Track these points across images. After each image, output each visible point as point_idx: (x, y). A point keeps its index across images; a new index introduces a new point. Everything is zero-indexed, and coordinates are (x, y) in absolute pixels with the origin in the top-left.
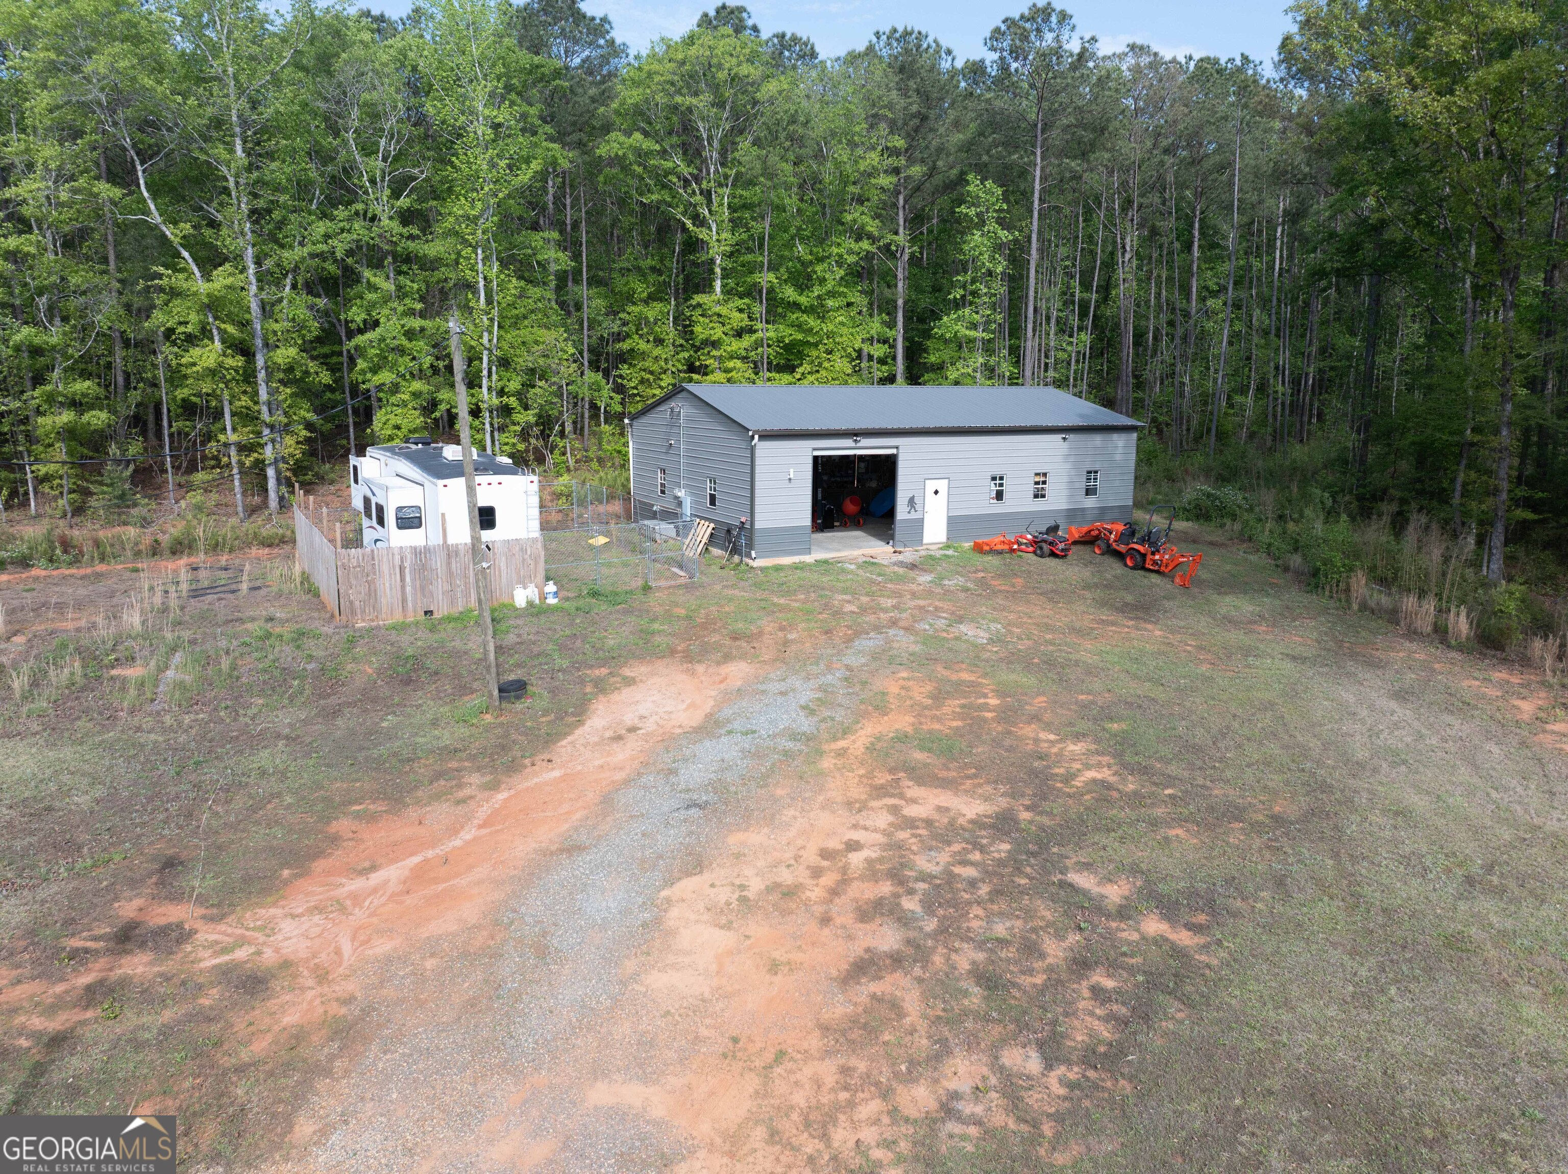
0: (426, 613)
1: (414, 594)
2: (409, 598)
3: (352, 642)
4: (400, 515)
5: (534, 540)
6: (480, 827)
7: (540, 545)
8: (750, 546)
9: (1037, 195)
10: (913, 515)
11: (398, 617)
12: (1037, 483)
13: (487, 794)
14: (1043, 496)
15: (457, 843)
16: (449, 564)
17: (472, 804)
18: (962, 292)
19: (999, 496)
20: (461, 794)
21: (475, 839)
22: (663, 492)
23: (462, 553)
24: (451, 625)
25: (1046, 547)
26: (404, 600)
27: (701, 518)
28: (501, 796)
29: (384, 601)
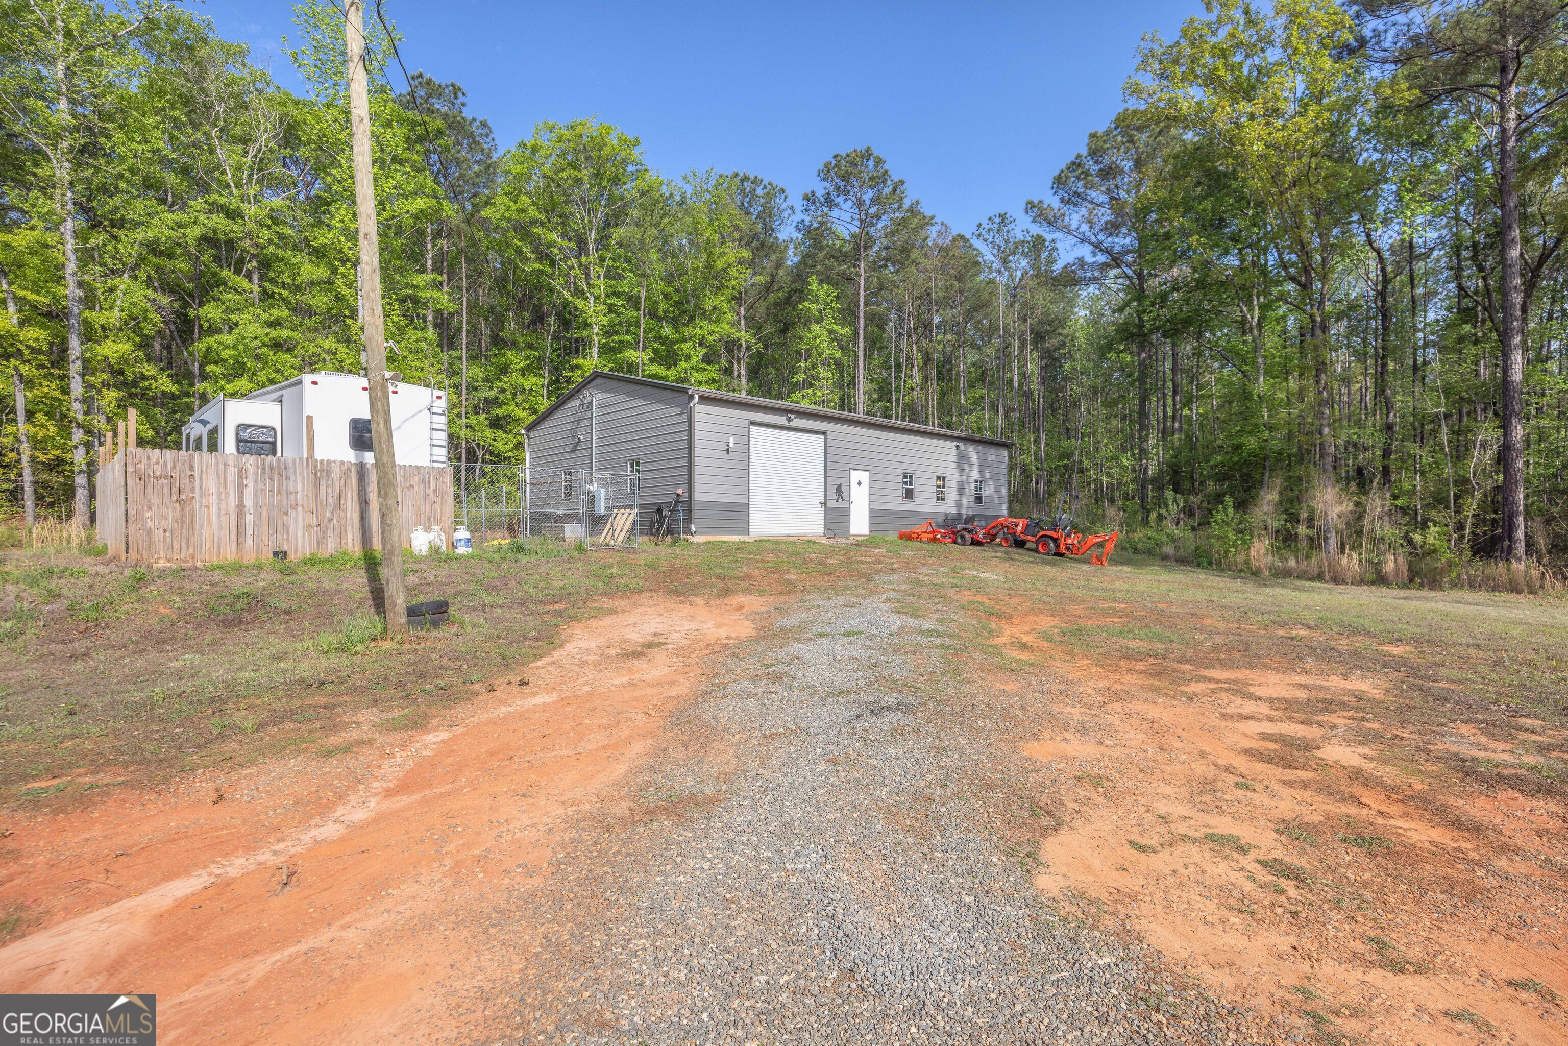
0: (276, 554)
1: (257, 525)
2: (250, 530)
3: (140, 580)
4: (244, 435)
5: (441, 471)
6: (389, 793)
7: (448, 478)
8: (689, 520)
9: (862, 299)
10: (841, 504)
11: (230, 555)
12: (938, 487)
13: (399, 736)
14: (943, 499)
15: (329, 830)
16: (316, 487)
17: (367, 754)
18: (803, 376)
19: (909, 494)
20: (335, 740)
21: (380, 819)
22: (568, 495)
23: (336, 474)
24: (316, 568)
25: (968, 536)
26: (241, 533)
27: (619, 508)
28: (434, 738)
29: (207, 533)
